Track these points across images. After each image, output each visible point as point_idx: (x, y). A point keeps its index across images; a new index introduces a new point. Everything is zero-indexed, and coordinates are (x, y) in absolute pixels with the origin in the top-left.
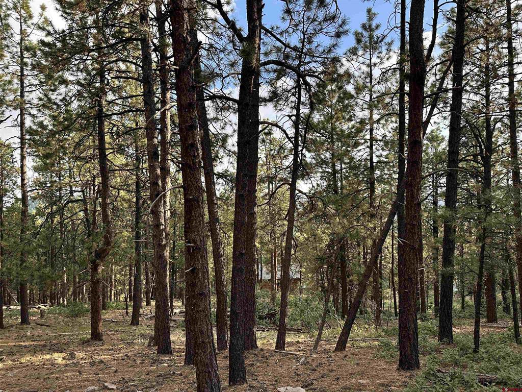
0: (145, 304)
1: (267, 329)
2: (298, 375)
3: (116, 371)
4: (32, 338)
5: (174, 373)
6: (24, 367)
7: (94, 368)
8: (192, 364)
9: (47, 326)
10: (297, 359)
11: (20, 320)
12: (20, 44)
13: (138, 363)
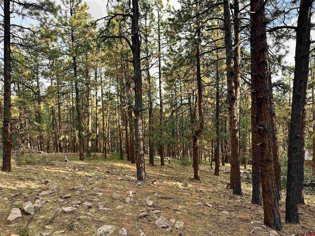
0: (221, 164)
1: (310, 194)
3: (210, 198)
4: (166, 173)
5: (245, 207)
6: (165, 186)
7: (198, 194)
8: (257, 204)
9: (172, 168)
11: (160, 164)
12: (158, 23)
13: (222, 196)
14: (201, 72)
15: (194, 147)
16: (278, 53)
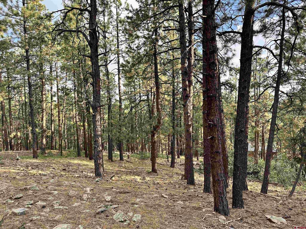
0: (177, 157)
1: (253, 181)
2: (279, 210)
3: (166, 189)
4: (125, 168)
5: (198, 196)
6: (123, 180)
7: (155, 186)
8: (208, 193)
9: (131, 163)
10: (277, 201)
11: (119, 159)
12: (116, 20)
13: (177, 187)
14: (159, 71)
15: (152, 142)
16: (226, 56)
